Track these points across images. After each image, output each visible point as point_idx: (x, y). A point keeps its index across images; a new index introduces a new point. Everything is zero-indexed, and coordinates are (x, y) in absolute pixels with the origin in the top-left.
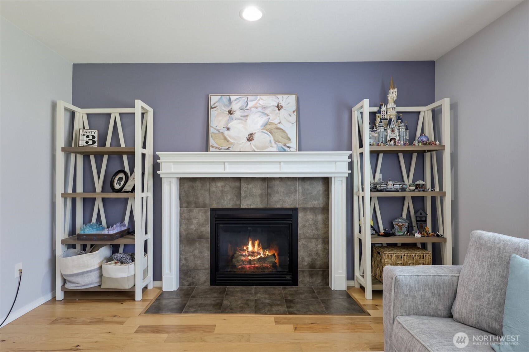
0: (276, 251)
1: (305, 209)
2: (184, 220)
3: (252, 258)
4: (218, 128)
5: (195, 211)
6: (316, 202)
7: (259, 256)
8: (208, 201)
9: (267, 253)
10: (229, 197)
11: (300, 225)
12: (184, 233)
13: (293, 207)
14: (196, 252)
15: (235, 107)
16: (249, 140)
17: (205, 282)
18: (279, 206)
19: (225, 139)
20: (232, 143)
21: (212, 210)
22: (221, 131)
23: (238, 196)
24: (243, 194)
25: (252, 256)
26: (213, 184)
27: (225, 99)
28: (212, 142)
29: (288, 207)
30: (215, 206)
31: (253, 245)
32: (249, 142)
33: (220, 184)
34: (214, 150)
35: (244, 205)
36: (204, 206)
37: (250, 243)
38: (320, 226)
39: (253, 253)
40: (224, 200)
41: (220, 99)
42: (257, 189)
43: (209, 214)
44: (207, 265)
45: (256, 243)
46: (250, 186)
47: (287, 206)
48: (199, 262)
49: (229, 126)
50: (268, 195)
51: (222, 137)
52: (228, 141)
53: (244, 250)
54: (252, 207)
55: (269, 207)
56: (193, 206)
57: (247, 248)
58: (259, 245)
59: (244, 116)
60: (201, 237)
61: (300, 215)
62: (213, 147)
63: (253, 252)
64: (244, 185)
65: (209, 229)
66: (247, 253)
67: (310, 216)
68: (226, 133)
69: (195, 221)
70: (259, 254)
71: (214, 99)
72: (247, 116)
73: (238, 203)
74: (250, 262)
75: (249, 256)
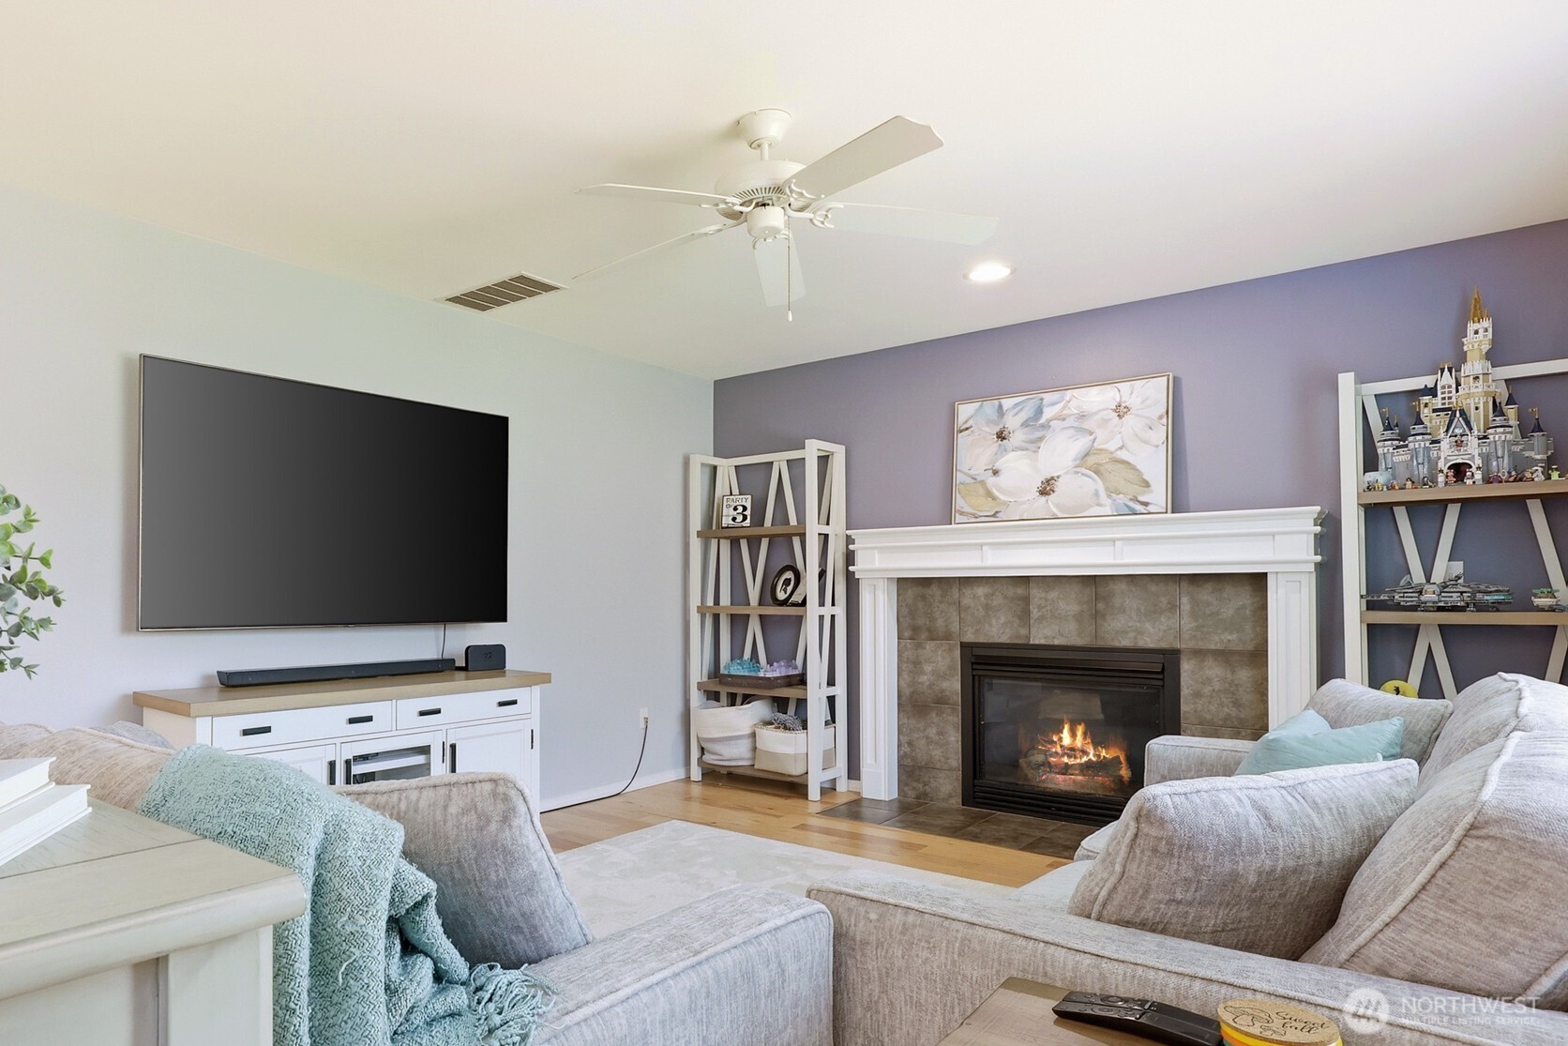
0: (1121, 749)
1: (1199, 653)
2: (908, 664)
3: (1072, 762)
4: (972, 472)
5: (930, 646)
6: (1233, 637)
7: (1085, 759)
8: (955, 627)
9: (1103, 753)
10: (1003, 620)
11: (1185, 691)
12: (907, 691)
13: (1164, 645)
14: (932, 732)
15: (1012, 422)
16: (1043, 492)
17: (950, 796)
18: (1125, 642)
19: (990, 495)
20: (1006, 504)
21: (964, 646)
22: (979, 478)
23: (1025, 615)
24: (1035, 613)
25: (1069, 756)
26: (968, 592)
27: (990, 407)
28: (960, 503)
29: (1152, 646)
30: (970, 637)
31: (1073, 735)
32: (1043, 499)
33: (981, 591)
34: (964, 519)
35: (1038, 638)
36: (947, 636)
37: (1066, 728)
38: (1246, 696)
39: (1072, 751)
40: (991, 625)
41: (977, 410)
42: (1069, 604)
43: (957, 653)
44: (955, 760)
45: (1080, 730)
46: (1053, 595)
47: (1148, 642)
48: (937, 753)
49: (997, 466)
50: (1097, 616)
51: (981, 491)
52: (994, 498)
53: (1053, 743)
54: (1056, 642)
55: (1100, 644)
56: (924, 635)
57: (1061, 739)
58: (1085, 734)
59: (1032, 442)
60: (941, 701)
61: (1186, 667)
62: (962, 513)
63: (1072, 749)
64: (1036, 593)
65: (958, 686)
66: (1059, 750)
67: (1214, 671)
68: (991, 481)
69: (928, 668)
70: (1085, 753)
71: (965, 411)
72: (1041, 439)
73: (1023, 632)
74: (1066, 769)
75: (1063, 756)
